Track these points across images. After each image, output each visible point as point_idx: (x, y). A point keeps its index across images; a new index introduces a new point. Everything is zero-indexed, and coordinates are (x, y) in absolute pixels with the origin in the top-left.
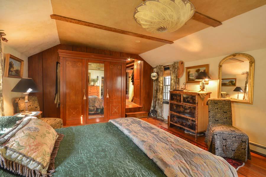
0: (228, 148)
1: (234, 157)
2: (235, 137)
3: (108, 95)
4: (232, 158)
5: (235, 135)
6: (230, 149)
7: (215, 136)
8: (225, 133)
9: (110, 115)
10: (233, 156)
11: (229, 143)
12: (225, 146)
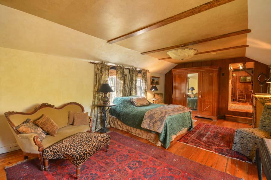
0: (245, 146)
1: (249, 157)
2: (250, 138)
3: (200, 95)
4: (248, 157)
5: (250, 136)
6: (246, 147)
7: (235, 132)
8: (244, 132)
9: (202, 111)
10: (248, 155)
11: (246, 142)
12: (243, 144)
